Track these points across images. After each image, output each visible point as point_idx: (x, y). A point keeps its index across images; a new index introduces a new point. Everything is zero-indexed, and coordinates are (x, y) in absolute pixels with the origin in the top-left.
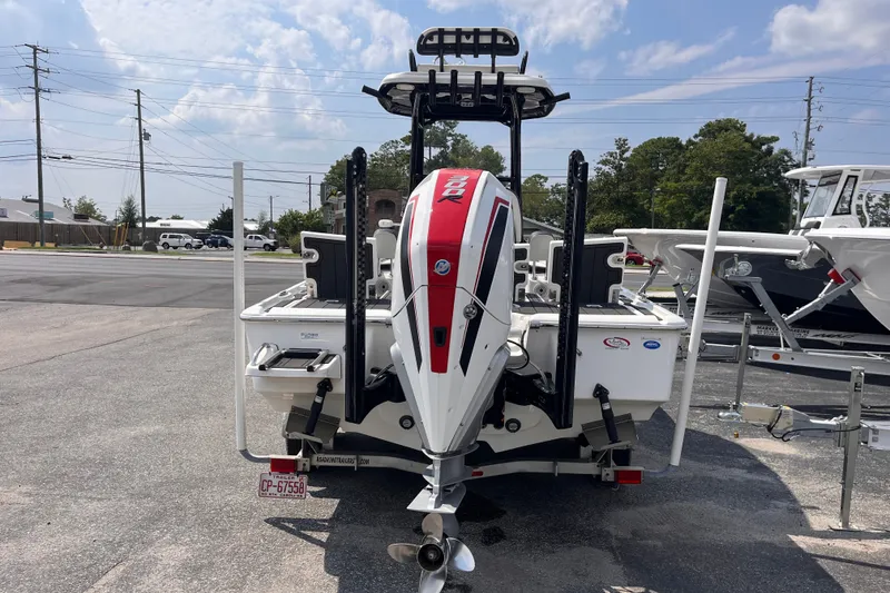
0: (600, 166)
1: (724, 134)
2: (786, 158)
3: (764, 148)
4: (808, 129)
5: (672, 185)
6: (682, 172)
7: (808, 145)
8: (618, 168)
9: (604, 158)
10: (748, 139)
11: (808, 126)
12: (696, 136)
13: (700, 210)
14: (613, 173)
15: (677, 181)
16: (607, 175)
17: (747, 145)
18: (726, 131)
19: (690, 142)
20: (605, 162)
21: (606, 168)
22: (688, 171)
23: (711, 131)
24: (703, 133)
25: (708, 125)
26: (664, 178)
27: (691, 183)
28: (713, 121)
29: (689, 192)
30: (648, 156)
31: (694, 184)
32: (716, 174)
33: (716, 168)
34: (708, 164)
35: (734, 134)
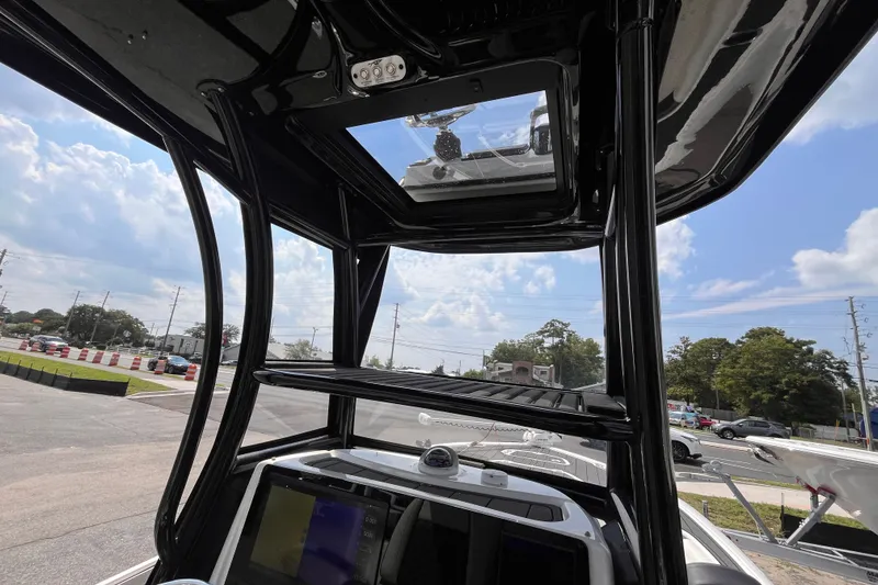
0: (671, 354)
1: (768, 336)
2: (828, 357)
3: (804, 348)
4: (857, 337)
5: (728, 370)
6: (735, 362)
7: (860, 348)
8: (684, 357)
9: (674, 349)
10: (790, 341)
11: (856, 333)
12: (743, 338)
13: (756, 391)
14: (679, 358)
15: (733, 368)
16: (676, 361)
17: (789, 346)
19: (739, 342)
20: (674, 352)
21: (675, 356)
22: (741, 361)
23: (755, 335)
24: (748, 336)
25: (752, 331)
27: (744, 370)
28: (756, 328)
29: (745, 376)
30: (704, 350)
31: (748, 370)
32: (766, 365)
33: (766, 360)
34: (758, 357)
35: (775, 337)
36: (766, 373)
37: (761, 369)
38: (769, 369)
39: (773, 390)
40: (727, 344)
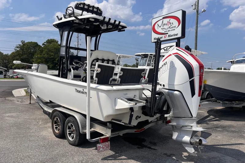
0: (16, 48)
1: (53, 43)
4: (78, 45)
6: (42, 52)
9: (17, 46)
11: (78, 44)
12: (45, 43)
15: (41, 55)
16: (19, 51)
18: (54, 42)
19: (43, 44)
20: (18, 47)
21: (18, 49)
22: (44, 52)
23: (49, 42)
24: (47, 42)
25: (48, 40)
26: (36, 54)
27: (45, 56)
28: (49, 39)
29: (44, 58)
30: (28, 47)
31: (46, 56)
32: (52, 54)
33: (52, 52)
34: (50, 51)
35: (55, 43)
36: (52, 57)
37: (51, 55)
38: (53, 55)
39: (53, 63)
40: (37, 45)
